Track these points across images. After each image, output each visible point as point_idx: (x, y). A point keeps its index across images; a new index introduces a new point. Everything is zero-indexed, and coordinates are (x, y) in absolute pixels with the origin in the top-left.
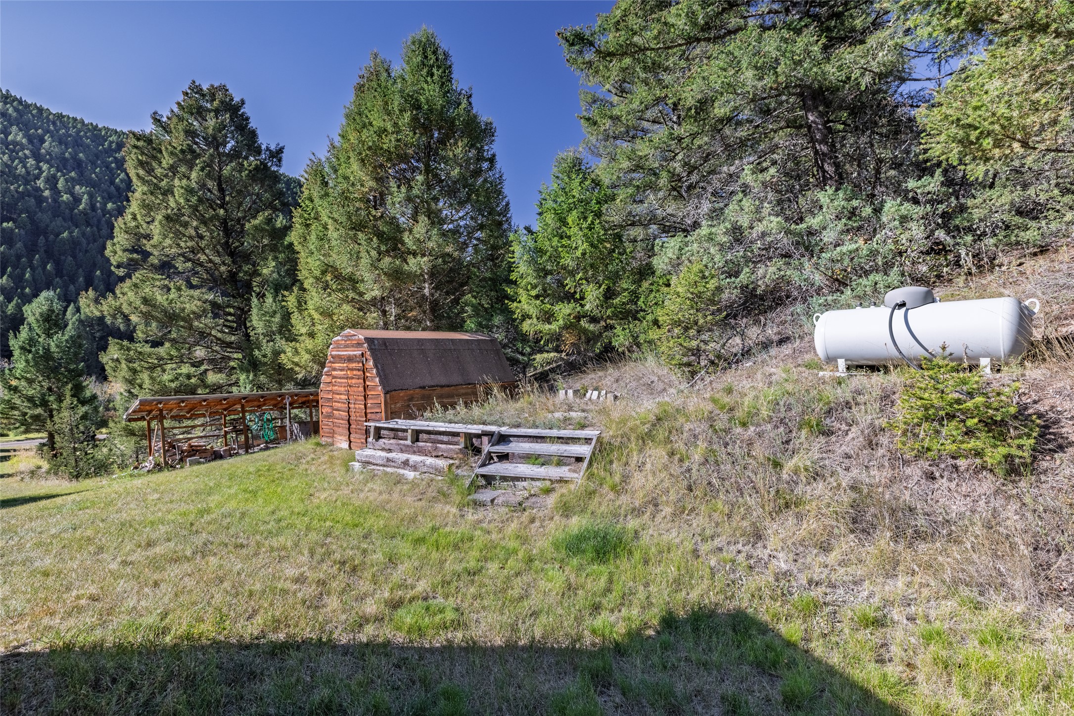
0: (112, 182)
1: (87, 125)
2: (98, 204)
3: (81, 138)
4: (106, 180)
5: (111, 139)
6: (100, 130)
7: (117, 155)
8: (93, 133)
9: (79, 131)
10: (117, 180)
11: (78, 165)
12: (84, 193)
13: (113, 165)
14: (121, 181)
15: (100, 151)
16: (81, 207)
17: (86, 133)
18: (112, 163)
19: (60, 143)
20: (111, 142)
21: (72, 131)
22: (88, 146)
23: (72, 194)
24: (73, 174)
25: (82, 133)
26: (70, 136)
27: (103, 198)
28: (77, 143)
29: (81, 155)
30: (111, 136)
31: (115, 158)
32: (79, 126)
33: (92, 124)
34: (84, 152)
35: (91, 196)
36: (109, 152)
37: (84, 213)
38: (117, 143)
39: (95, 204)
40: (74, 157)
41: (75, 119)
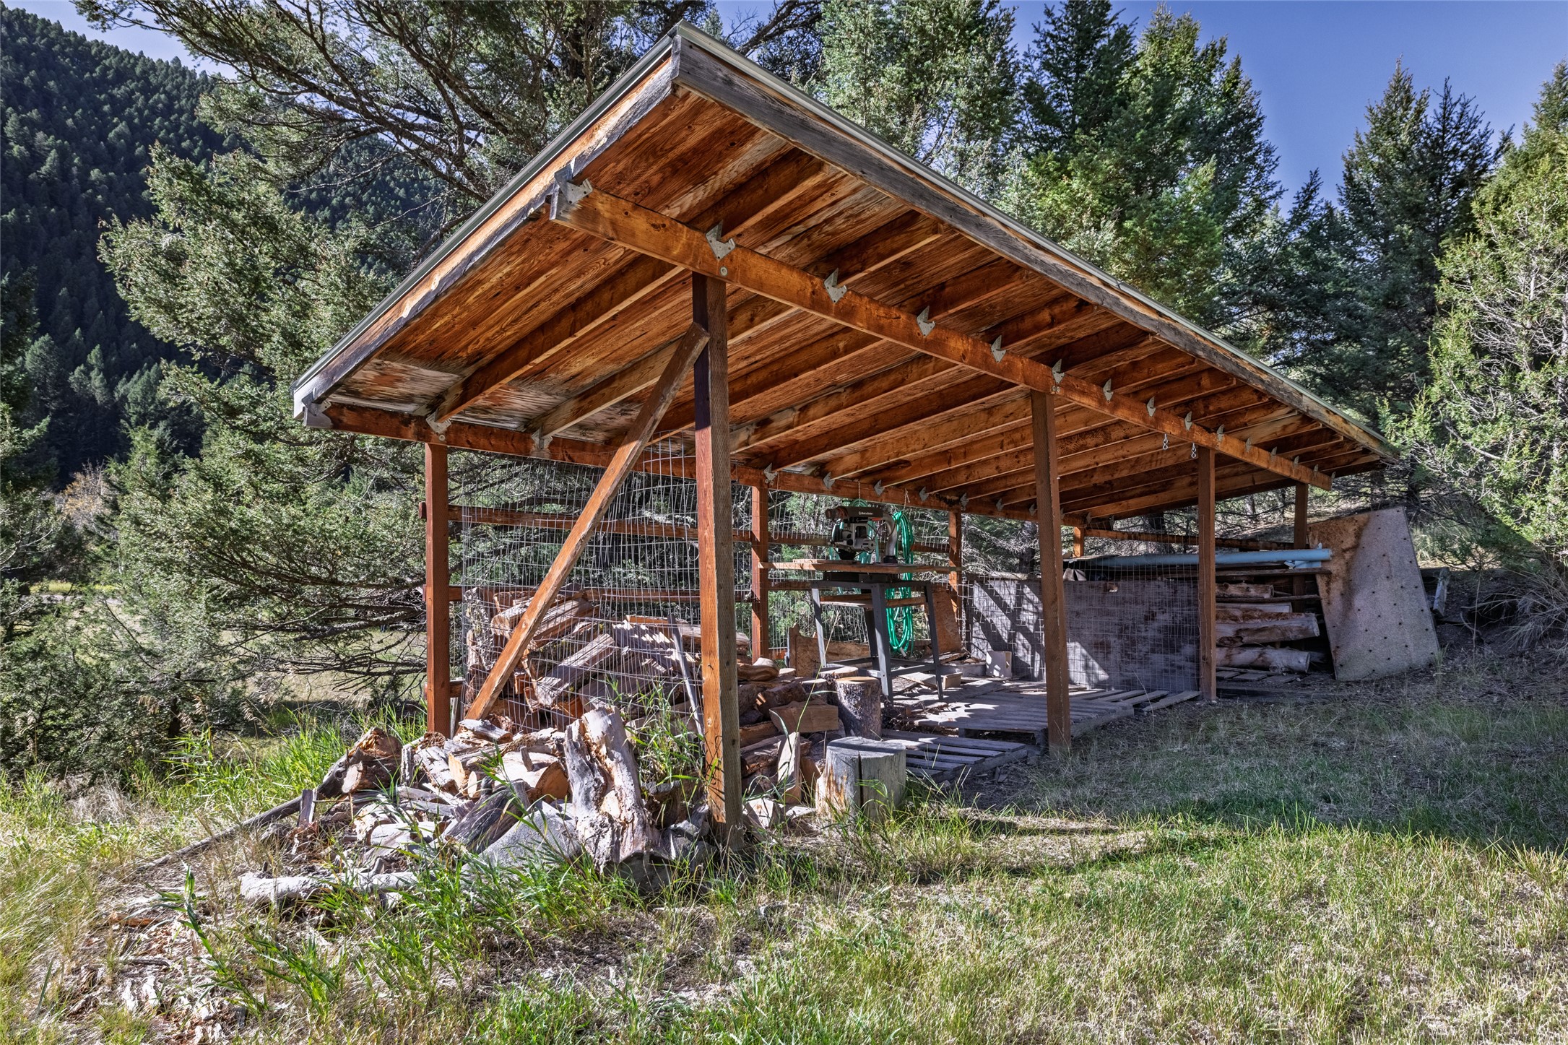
0: (103, 137)
1: (68, 35)
2: (74, 170)
3: (54, 55)
4: (93, 132)
5: (107, 62)
6: (89, 46)
7: (115, 91)
8: (76, 49)
9: (51, 43)
10: (111, 135)
11: (45, 101)
12: (52, 148)
13: (106, 108)
14: (119, 136)
15: (87, 82)
16: (43, 170)
17: (63, 47)
18: (105, 103)
19: (17, 59)
20: (107, 68)
21: (40, 42)
22: (65, 70)
23: (29, 147)
24: (34, 114)
25: (57, 48)
26: (36, 49)
27: (83, 160)
28: (47, 62)
29: (52, 83)
30: (107, 57)
31: (112, 96)
32: (52, 35)
33: (75, 34)
34: (57, 79)
35: (63, 155)
36: (102, 83)
37: (48, 180)
38: (117, 71)
39: (69, 170)
40: (39, 84)
41: (46, 23)
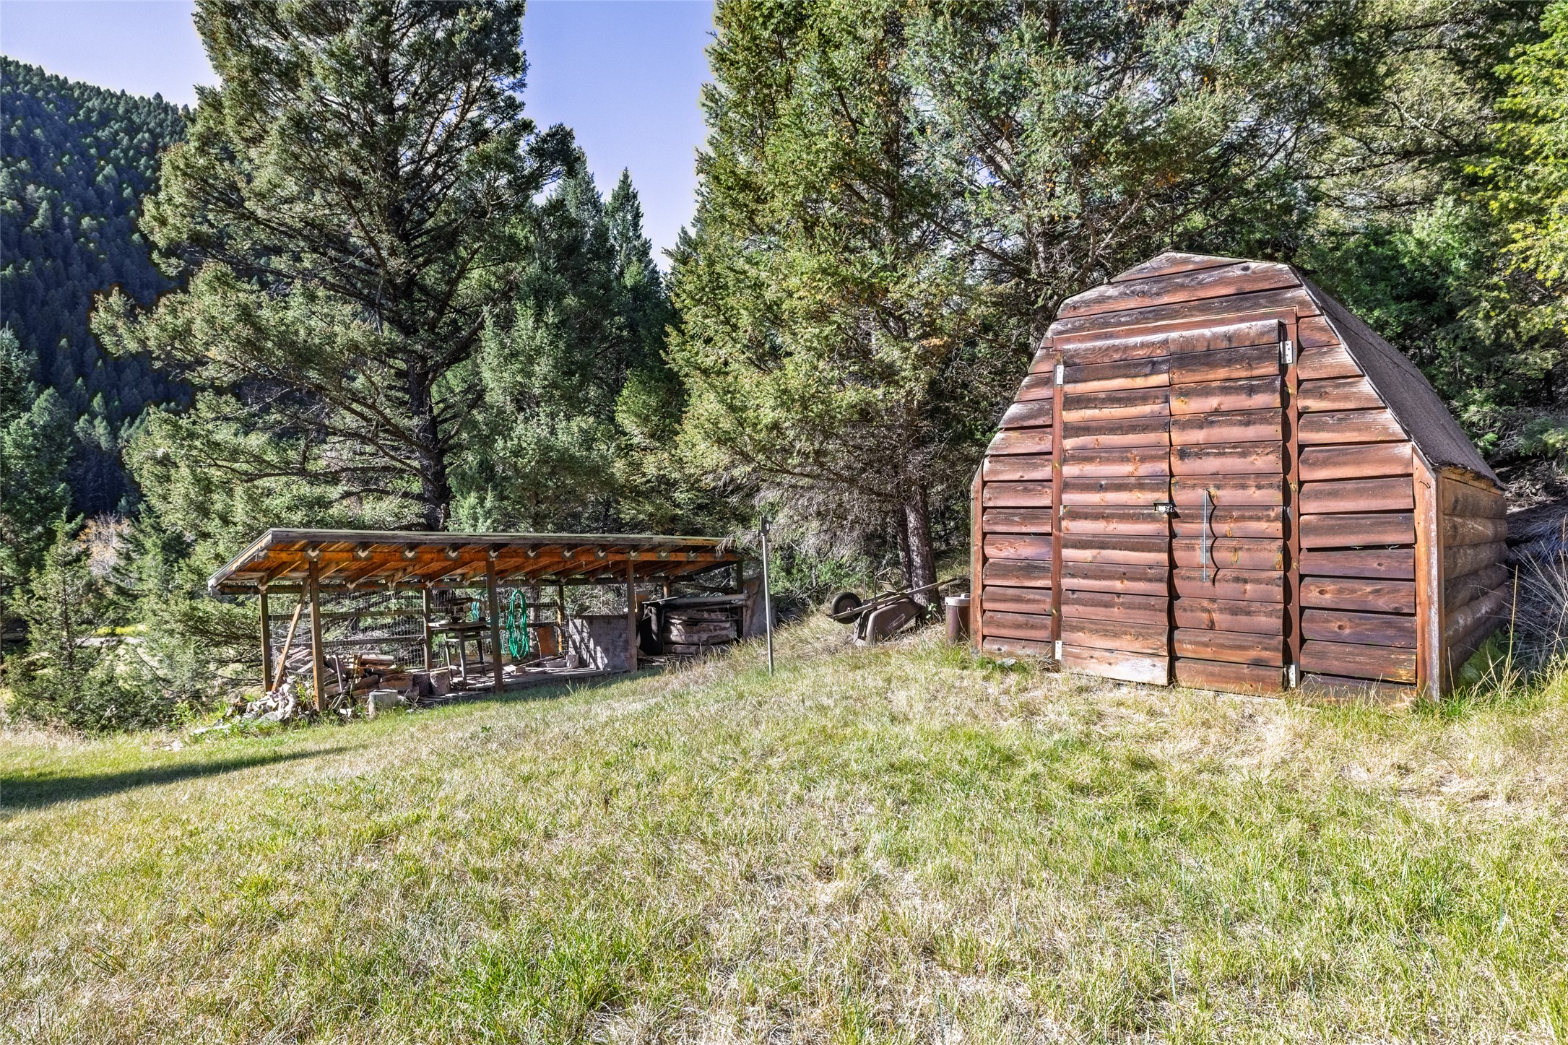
0: (91, 182)
1: (50, 79)
2: (66, 220)
3: (38, 101)
4: (80, 178)
5: (90, 104)
6: (71, 88)
7: (100, 133)
8: (59, 94)
9: (35, 90)
10: (100, 178)
11: (33, 150)
12: (41, 199)
13: (93, 151)
14: (106, 178)
15: (71, 126)
16: (36, 223)
17: (47, 93)
18: (91, 147)
20: (90, 111)
21: (24, 90)
22: (50, 117)
23: (21, 200)
24: (23, 165)
25: (40, 94)
26: (20, 97)
27: (74, 209)
28: (32, 110)
29: (38, 131)
30: (90, 99)
31: (97, 139)
32: (35, 80)
33: (57, 77)
34: (43, 127)
35: (54, 204)
36: (87, 127)
37: (40, 232)
38: (100, 113)
39: (61, 219)
40: (26, 134)
41: (28, 69)
